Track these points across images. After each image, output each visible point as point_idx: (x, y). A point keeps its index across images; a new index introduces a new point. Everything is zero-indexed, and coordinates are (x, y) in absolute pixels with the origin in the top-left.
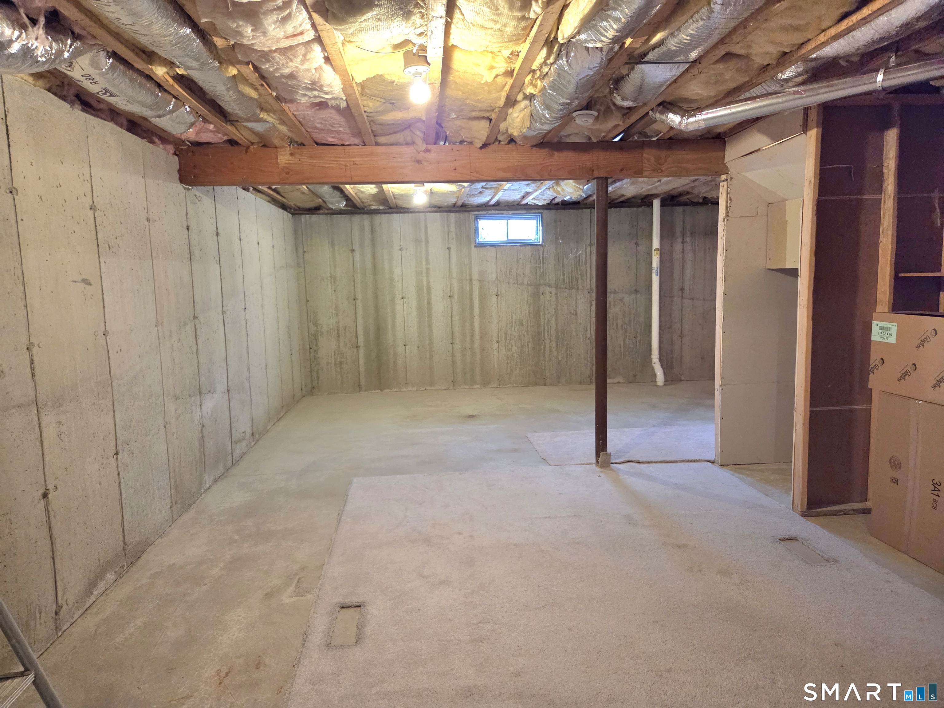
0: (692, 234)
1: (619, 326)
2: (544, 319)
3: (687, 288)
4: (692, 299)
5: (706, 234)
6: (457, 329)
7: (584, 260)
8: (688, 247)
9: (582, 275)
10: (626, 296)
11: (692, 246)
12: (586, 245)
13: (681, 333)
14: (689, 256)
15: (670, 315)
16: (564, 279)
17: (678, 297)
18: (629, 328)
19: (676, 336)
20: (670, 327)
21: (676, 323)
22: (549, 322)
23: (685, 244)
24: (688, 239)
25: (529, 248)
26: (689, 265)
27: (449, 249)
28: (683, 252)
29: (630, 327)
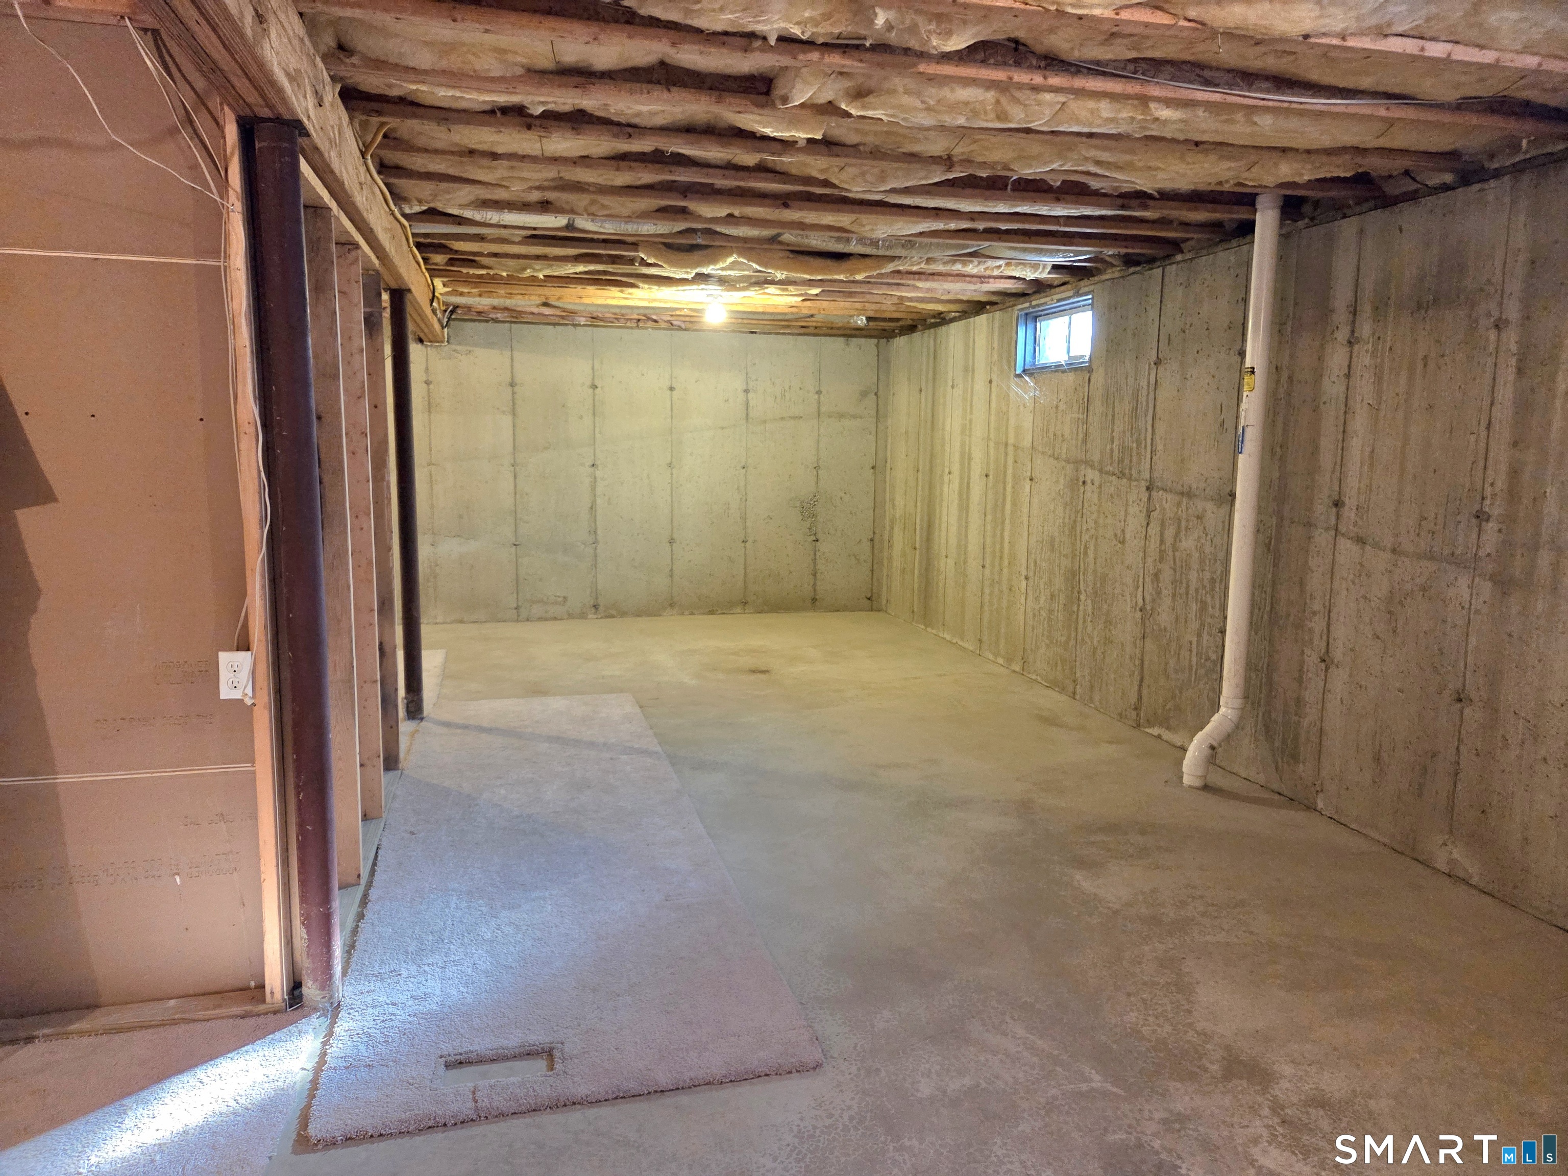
0: (1380, 309)
1: (1192, 591)
2: (1081, 541)
3: (1350, 502)
4: (1360, 541)
5: (1419, 306)
6: (989, 540)
7: (1144, 403)
8: (1364, 359)
9: (1139, 443)
10: (1210, 506)
11: (1374, 355)
12: (1150, 364)
13: (1327, 651)
14: (1364, 387)
15: (1302, 583)
16: (1112, 450)
17: (1327, 529)
18: (1209, 600)
19: (1312, 659)
20: (1299, 626)
21: (1314, 613)
22: (1086, 548)
23: (1356, 347)
24: (1366, 329)
25: (1071, 376)
26: (1360, 422)
27: (990, 382)
28: (1348, 376)
29: (1213, 597)
